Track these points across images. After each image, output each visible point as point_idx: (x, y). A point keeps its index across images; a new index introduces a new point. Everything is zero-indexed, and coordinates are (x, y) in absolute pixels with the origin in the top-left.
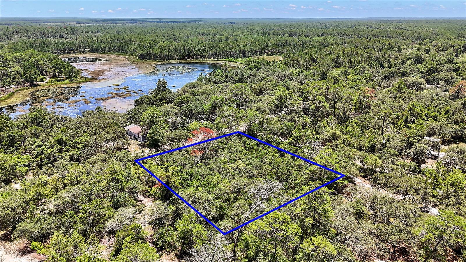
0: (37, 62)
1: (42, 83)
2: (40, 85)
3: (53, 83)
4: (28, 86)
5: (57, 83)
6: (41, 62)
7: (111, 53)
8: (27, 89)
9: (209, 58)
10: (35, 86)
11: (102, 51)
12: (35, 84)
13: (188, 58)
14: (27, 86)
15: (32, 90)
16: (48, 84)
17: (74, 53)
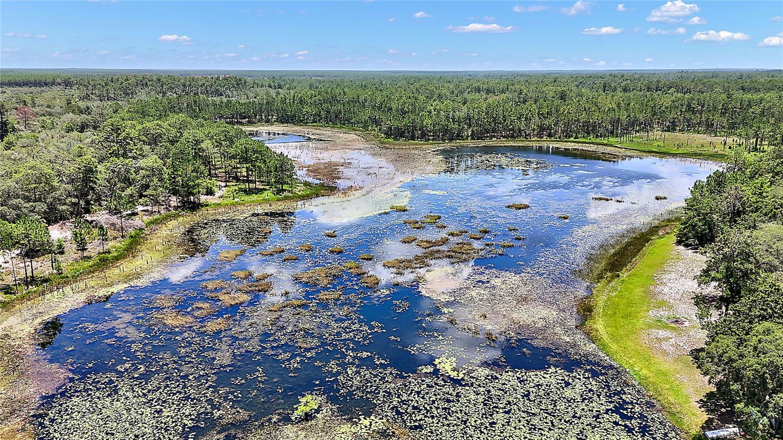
0: (198, 142)
1: (209, 199)
2: (207, 205)
3: (236, 200)
4: (178, 207)
5: (247, 198)
6: (206, 144)
7: (320, 124)
8: (175, 217)
9: (540, 135)
10: (194, 207)
11: (301, 121)
12: (194, 203)
13: (494, 137)
14: (176, 208)
15: (188, 219)
16: (225, 202)
17: (250, 123)
